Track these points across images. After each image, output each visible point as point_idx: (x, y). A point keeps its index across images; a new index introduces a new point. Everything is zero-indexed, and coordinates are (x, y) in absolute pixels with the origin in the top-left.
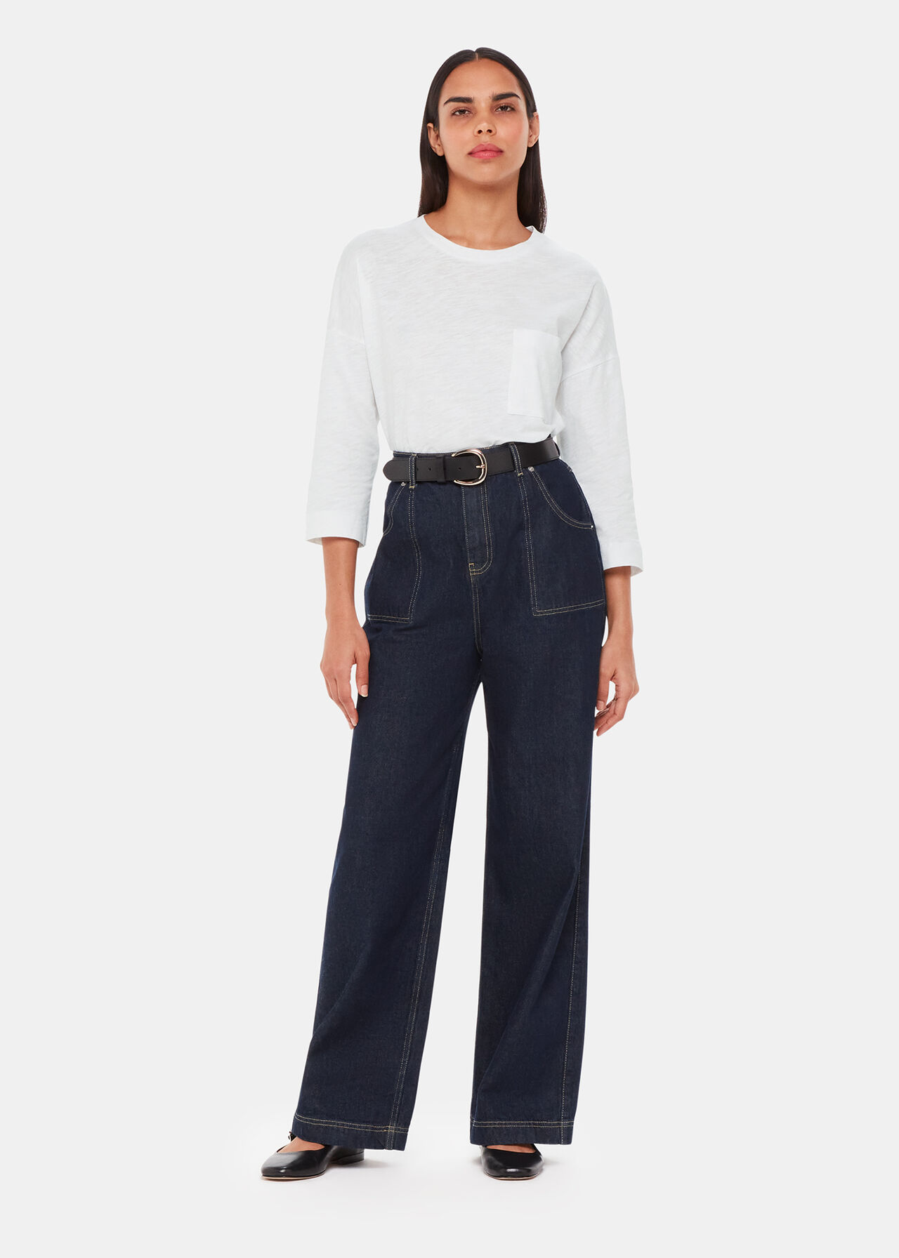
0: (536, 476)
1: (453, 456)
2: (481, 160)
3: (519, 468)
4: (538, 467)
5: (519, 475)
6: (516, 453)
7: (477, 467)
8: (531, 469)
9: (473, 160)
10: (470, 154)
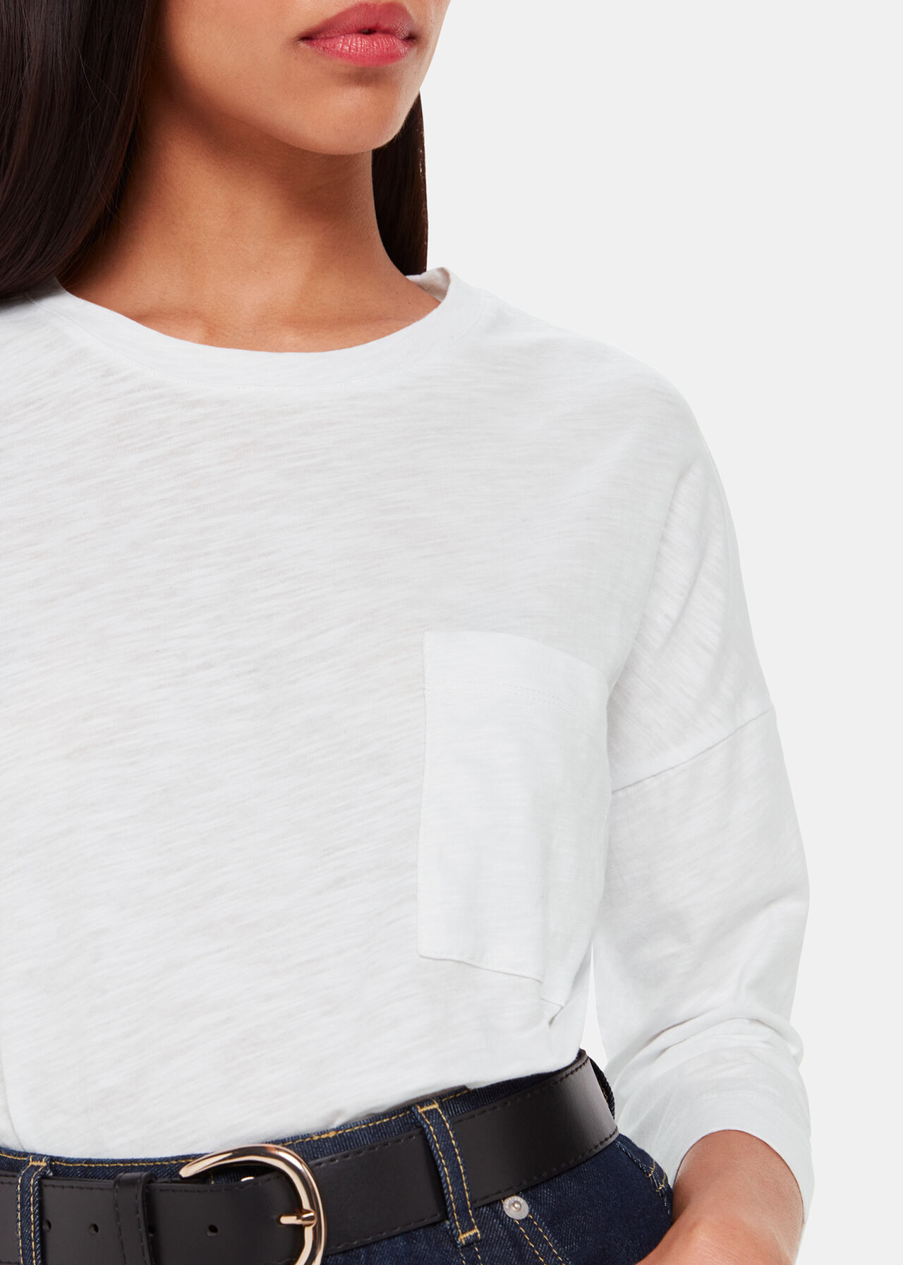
0: (537, 1238)
1: (186, 1172)
2: (340, 65)
3: (463, 1211)
4: (545, 1192)
5: (463, 1238)
6: (448, 1150)
7: (286, 1220)
8: (516, 1208)
9: (309, 63)
10: (308, 37)
